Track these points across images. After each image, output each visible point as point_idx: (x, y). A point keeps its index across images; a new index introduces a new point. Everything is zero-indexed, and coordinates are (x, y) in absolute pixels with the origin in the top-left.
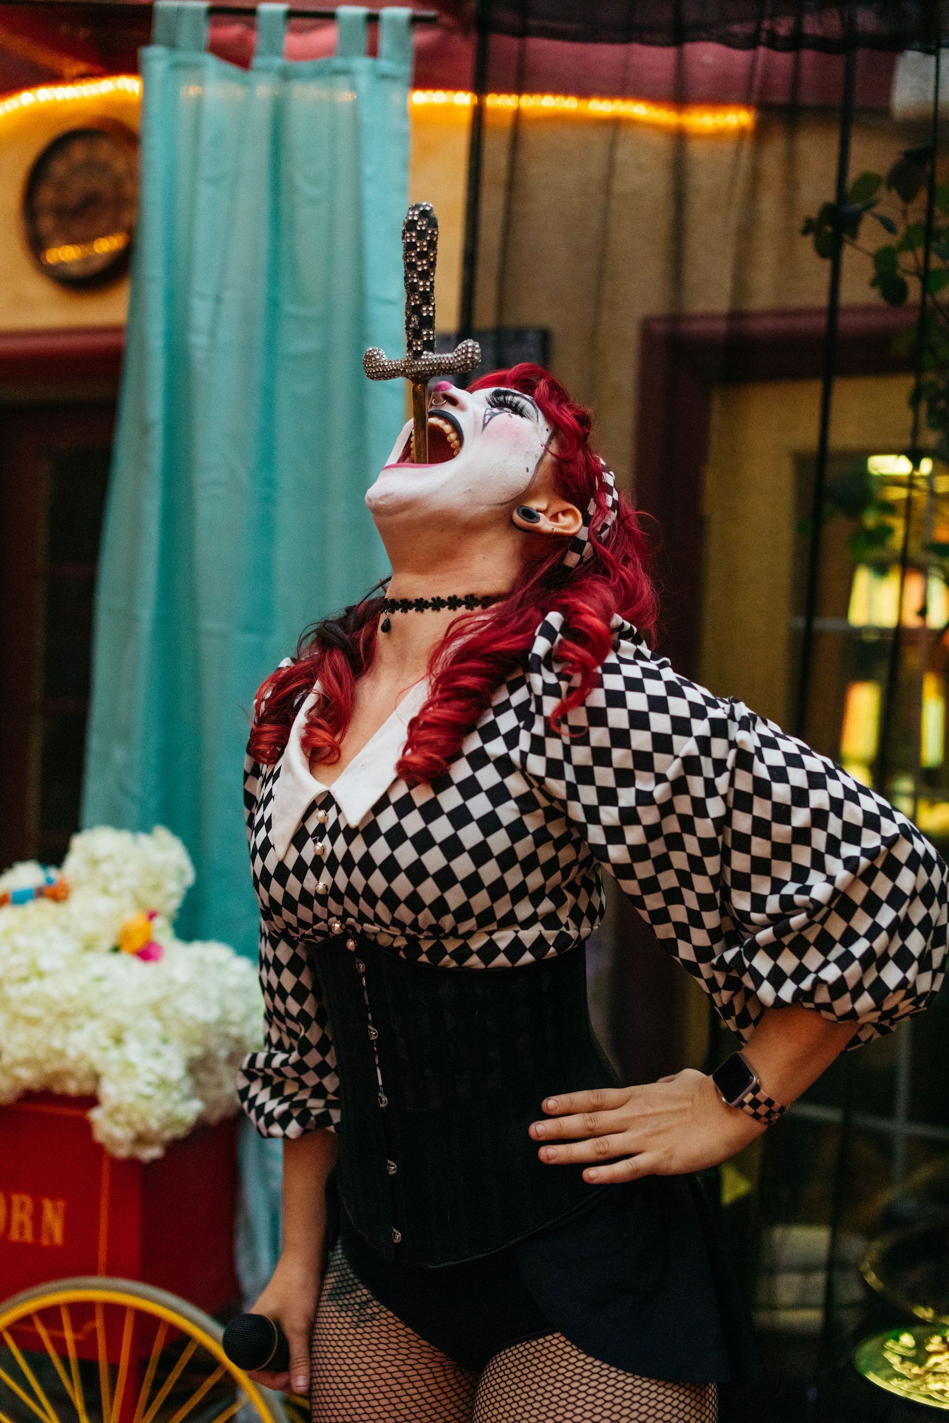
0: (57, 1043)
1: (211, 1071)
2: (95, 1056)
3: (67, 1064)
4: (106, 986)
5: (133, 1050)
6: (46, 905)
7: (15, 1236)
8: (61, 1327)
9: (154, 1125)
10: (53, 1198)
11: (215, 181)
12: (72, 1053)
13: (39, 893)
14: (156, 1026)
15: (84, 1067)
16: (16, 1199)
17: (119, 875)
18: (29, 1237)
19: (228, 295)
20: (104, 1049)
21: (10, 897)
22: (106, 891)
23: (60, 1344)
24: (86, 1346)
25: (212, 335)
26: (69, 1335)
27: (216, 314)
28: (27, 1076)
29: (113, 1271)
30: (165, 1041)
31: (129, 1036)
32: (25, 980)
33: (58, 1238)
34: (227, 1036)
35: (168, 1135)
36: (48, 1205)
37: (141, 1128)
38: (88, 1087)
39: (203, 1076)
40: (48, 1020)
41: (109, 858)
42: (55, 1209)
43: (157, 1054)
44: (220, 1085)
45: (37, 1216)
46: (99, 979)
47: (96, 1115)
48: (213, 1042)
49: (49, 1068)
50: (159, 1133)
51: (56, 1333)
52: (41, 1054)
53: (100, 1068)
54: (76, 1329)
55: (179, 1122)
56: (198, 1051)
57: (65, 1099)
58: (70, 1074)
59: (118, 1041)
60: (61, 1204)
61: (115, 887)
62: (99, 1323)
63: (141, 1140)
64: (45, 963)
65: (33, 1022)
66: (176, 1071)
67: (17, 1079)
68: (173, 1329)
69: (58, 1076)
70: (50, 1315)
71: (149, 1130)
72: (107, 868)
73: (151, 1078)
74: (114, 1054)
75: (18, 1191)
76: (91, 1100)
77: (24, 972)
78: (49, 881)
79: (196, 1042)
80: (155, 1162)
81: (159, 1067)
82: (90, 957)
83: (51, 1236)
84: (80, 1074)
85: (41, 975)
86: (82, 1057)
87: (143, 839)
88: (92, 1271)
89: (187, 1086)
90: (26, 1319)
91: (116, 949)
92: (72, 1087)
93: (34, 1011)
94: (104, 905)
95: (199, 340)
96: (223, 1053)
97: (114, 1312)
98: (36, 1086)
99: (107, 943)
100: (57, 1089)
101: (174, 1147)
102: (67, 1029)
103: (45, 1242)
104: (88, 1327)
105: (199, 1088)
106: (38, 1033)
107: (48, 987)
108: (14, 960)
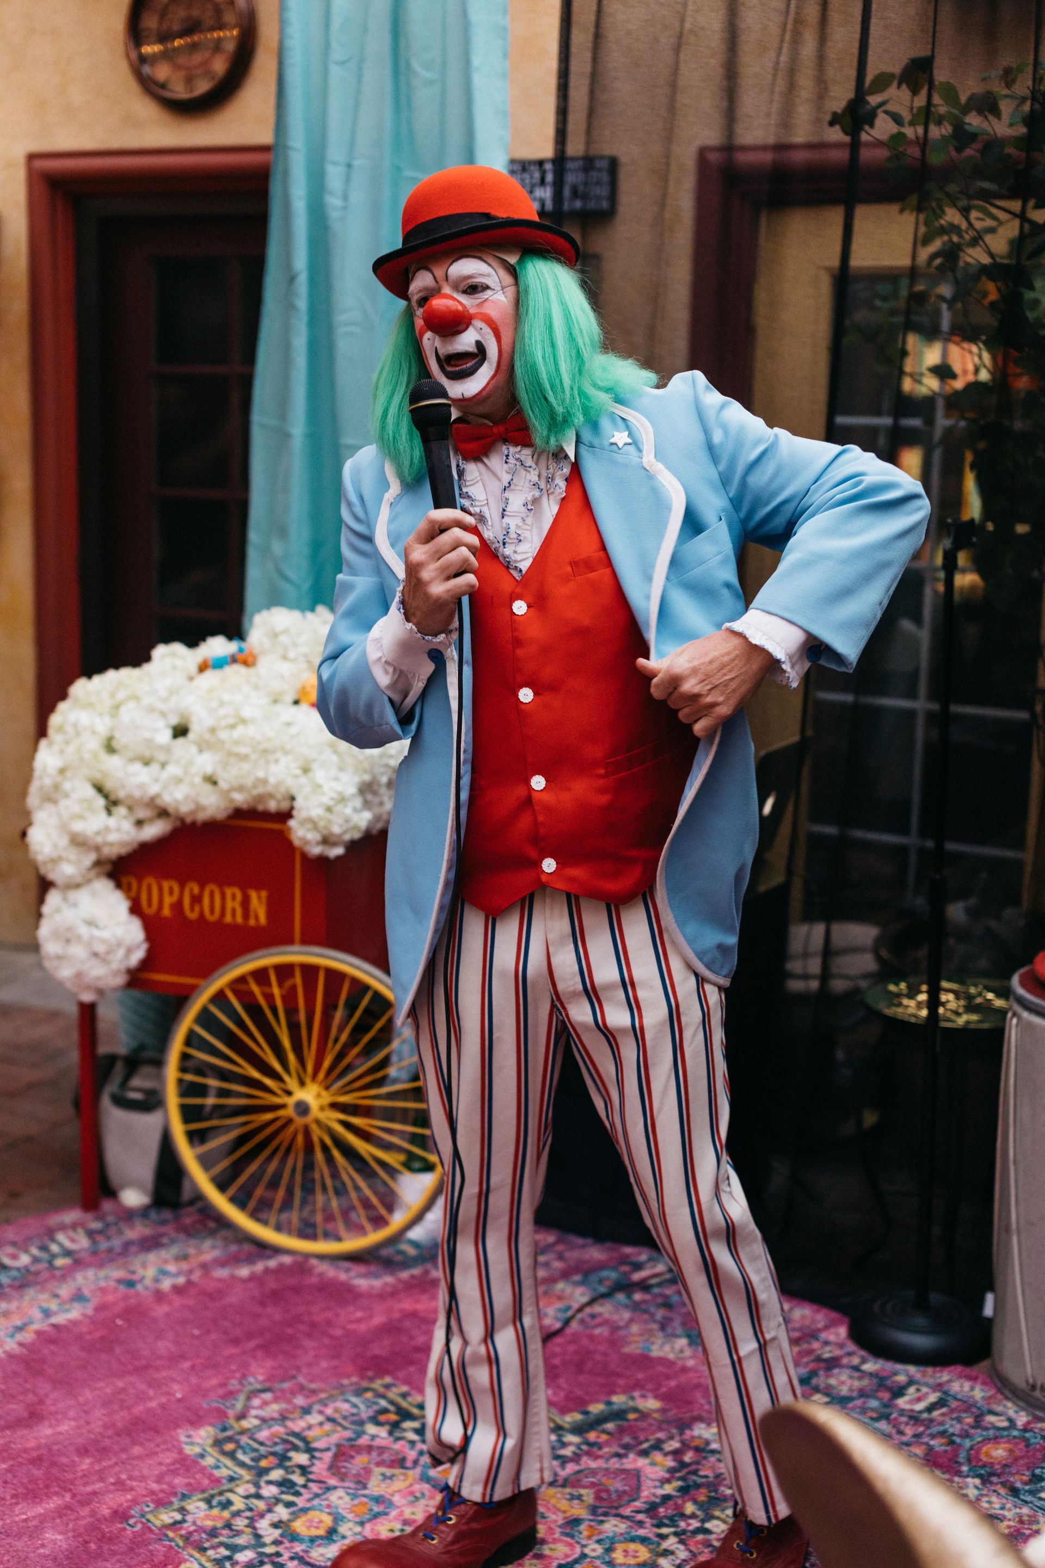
0: (261, 774)
1: (375, 793)
2: (290, 782)
3: (269, 789)
4: (294, 730)
5: (320, 775)
6: (238, 668)
7: (228, 919)
8: (269, 984)
9: (336, 830)
10: (258, 888)
11: (342, 63)
12: (272, 780)
13: (234, 660)
14: (334, 758)
15: (282, 789)
16: (229, 892)
17: (295, 645)
18: (239, 919)
19: (356, 163)
20: (296, 776)
21: (210, 663)
22: (285, 658)
23: (269, 998)
24: (290, 998)
25: (345, 198)
26: (276, 991)
27: (348, 179)
28: (240, 799)
29: (306, 941)
30: (341, 769)
31: (314, 766)
32: (232, 727)
33: (263, 920)
34: (387, 766)
35: (347, 837)
36: (253, 895)
37: (325, 832)
38: (285, 806)
39: (369, 797)
40: (254, 757)
41: (286, 631)
42: (259, 897)
43: (337, 779)
44: (381, 804)
45: (246, 903)
46: (289, 724)
47: (292, 823)
48: (378, 770)
49: (255, 792)
50: (340, 836)
51: (266, 990)
52: (249, 782)
53: (294, 791)
54: (280, 985)
55: (356, 828)
56: (367, 778)
57: (267, 816)
58: (271, 796)
59: (306, 770)
60: (264, 894)
61: (292, 654)
62: (298, 979)
63: (326, 841)
64: (246, 713)
65: (243, 758)
66: (351, 790)
67: (232, 801)
68: (355, 982)
69: (261, 798)
70: (261, 975)
71: (332, 834)
72: (283, 639)
73: (334, 795)
74: (303, 780)
75: (230, 884)
76: (287, 815)
77: (231, 721)
78: (241, 650)
79: (365, 771)
80: (338, 858)
81: (338, 787)
82: (279, 707)
83: (257, 918)
84: (279, 796)
85: (243, 721)
86: (279, 784)
87: (309, 615)
88: (290, 941)
89: (358, 802)
90: (242, 979)
91: (296, 702)
92: (272, 806)
93: (243, 750)
94: (285, 668)
95: (333, 202)
96: (384, 780)
97: (310, 971)
98: (245, 806)
99: (290, 698)
100: (260, 808)
101: (352, 846)
102: (267, 762)
103: (252, 922)
104: (288, 984)
105: (367, 805)
106: (246, 767)
107: (251, 731)
108: (222, 712)
